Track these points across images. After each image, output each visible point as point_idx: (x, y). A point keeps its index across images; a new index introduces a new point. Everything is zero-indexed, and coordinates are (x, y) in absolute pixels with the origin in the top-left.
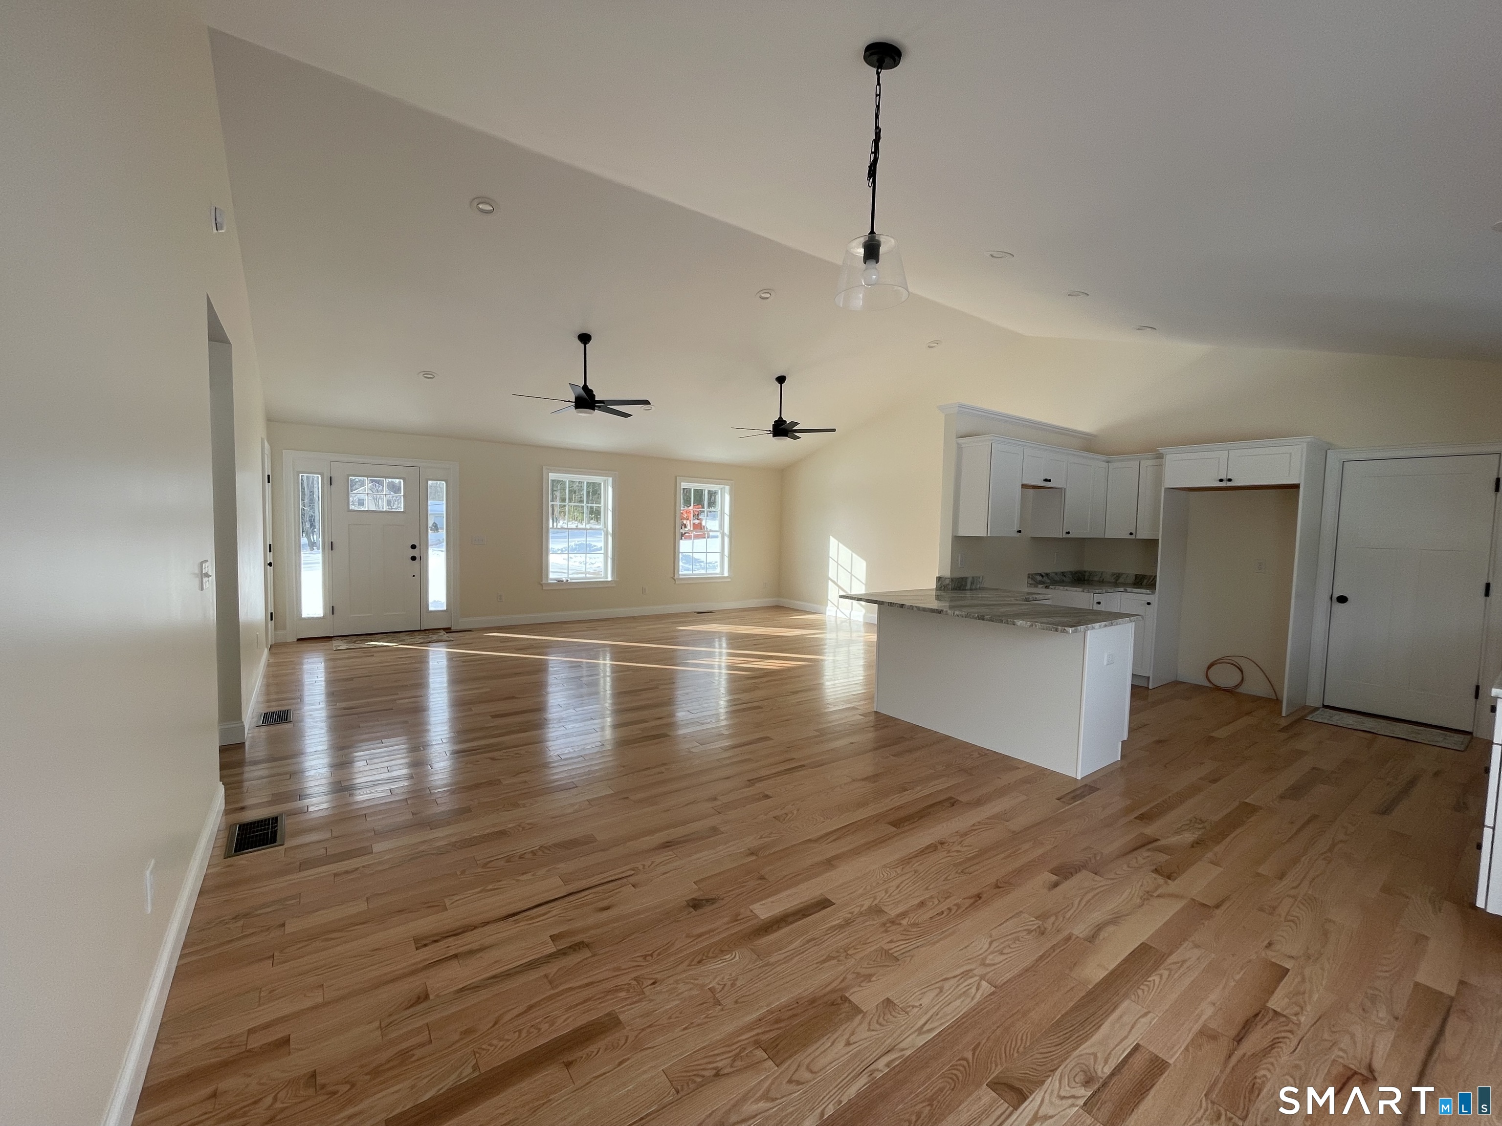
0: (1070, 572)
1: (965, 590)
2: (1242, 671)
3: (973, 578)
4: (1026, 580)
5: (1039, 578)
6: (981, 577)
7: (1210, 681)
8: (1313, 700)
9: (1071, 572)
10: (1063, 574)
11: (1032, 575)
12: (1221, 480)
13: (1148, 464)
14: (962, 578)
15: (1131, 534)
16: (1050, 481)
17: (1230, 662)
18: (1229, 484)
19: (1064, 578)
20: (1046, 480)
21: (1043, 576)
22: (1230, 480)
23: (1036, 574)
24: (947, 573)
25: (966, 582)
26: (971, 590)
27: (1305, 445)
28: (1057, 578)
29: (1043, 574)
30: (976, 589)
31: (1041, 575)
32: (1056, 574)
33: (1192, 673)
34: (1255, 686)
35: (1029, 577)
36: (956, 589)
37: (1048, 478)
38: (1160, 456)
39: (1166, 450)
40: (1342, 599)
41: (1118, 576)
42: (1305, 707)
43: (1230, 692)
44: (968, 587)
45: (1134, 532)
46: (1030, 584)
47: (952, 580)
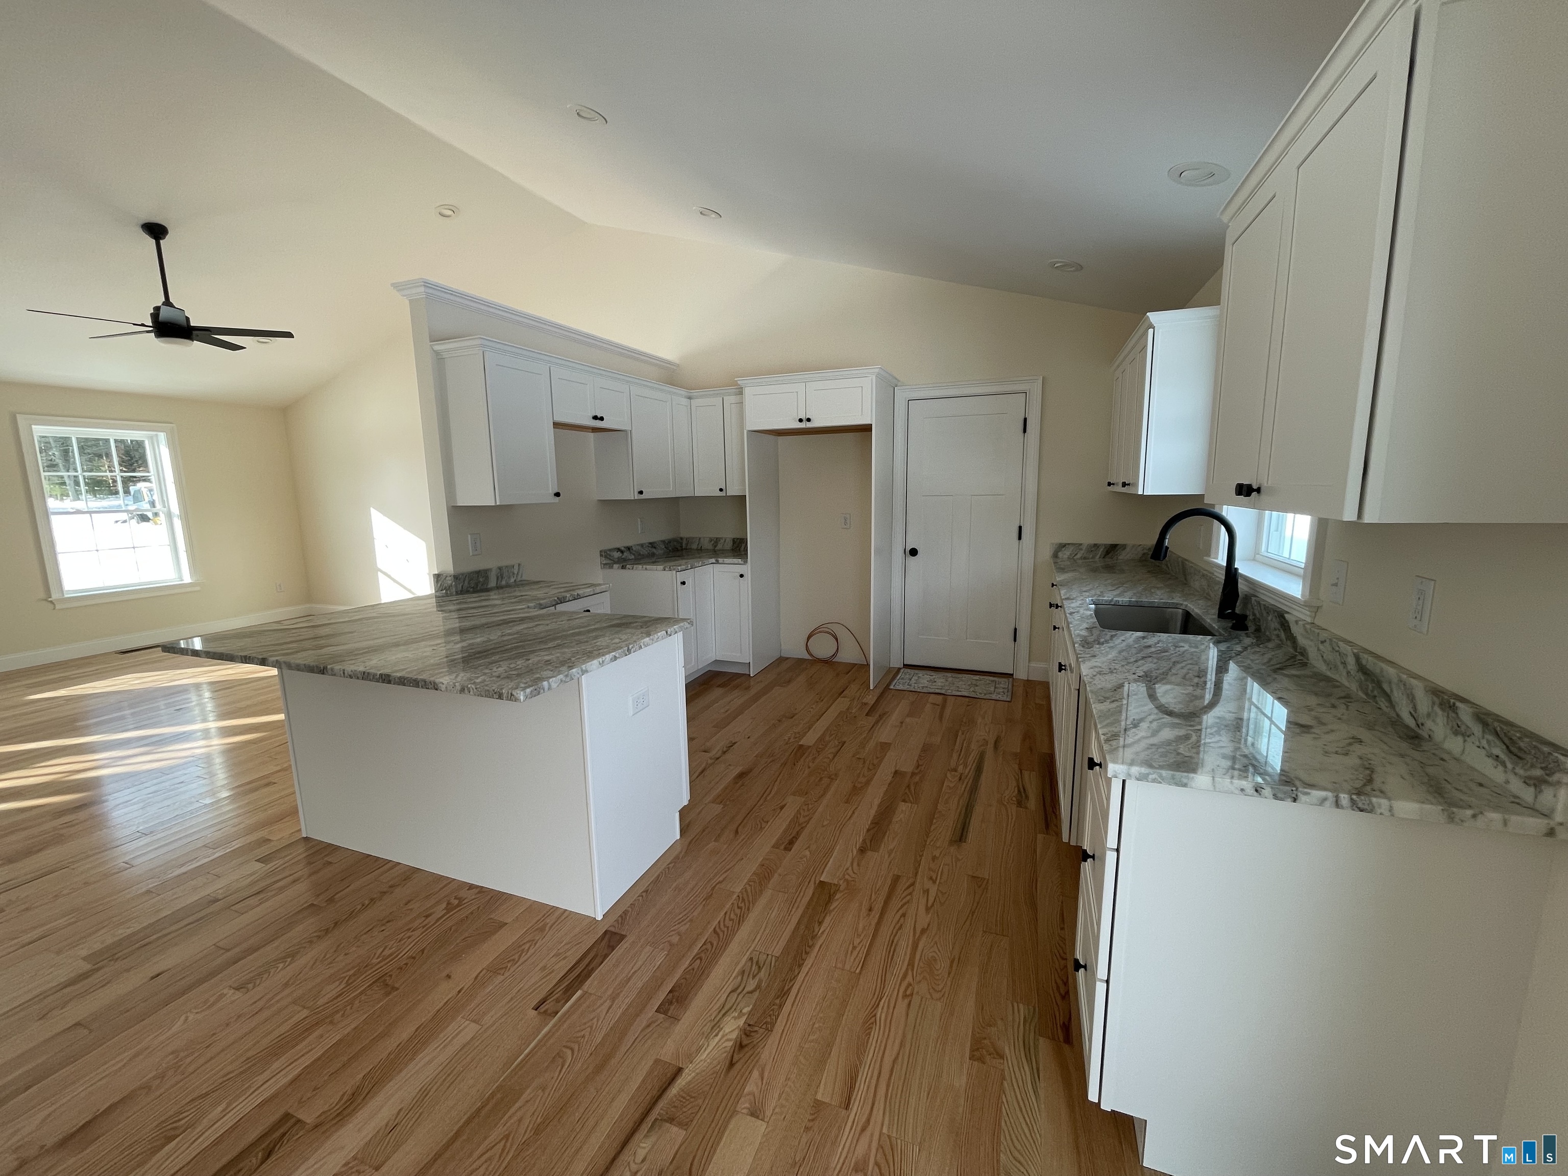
0: (661, 541)
1: (488, 590)
2: (837, 640)
3: (500, 568)
4: (598, 559)
5: (617, 555)
6: (516, 567)
7: (811, 655)
8: (896, 663)
9: (663, 542)
10: (652, 545)
11: (605, 551)
12: (801, 420)
13: (730, 400)
14: (478, 573)
15: (721, 490)
16: (602, 419)
17: (827, 630)
18: (809, 425)
19: (654, 550)
20: (595, 418)
21: (622, 552)
22: (809, 420)
23: (610, 550)
24: (449, 568)
25: (487, 578)
26: (499, 587)
27: (874, 377)
28: (644, 552)
29: (623, 549)
30: (508, 586)
31: (619, 550)
32: (642, 545)
33: (794, 648)
34: (848, 655)
35: (601, 555)
36: (468, 592)
37: (599, 416)
38: (740, 392)
39: (746, 382)
40: (914, 552)
41: (716, 541)
42: (890, 670)
43: (827, 662)
44: (492, 583)
45: (724, 488)
46: (604, 564)
47: (456, 577)
